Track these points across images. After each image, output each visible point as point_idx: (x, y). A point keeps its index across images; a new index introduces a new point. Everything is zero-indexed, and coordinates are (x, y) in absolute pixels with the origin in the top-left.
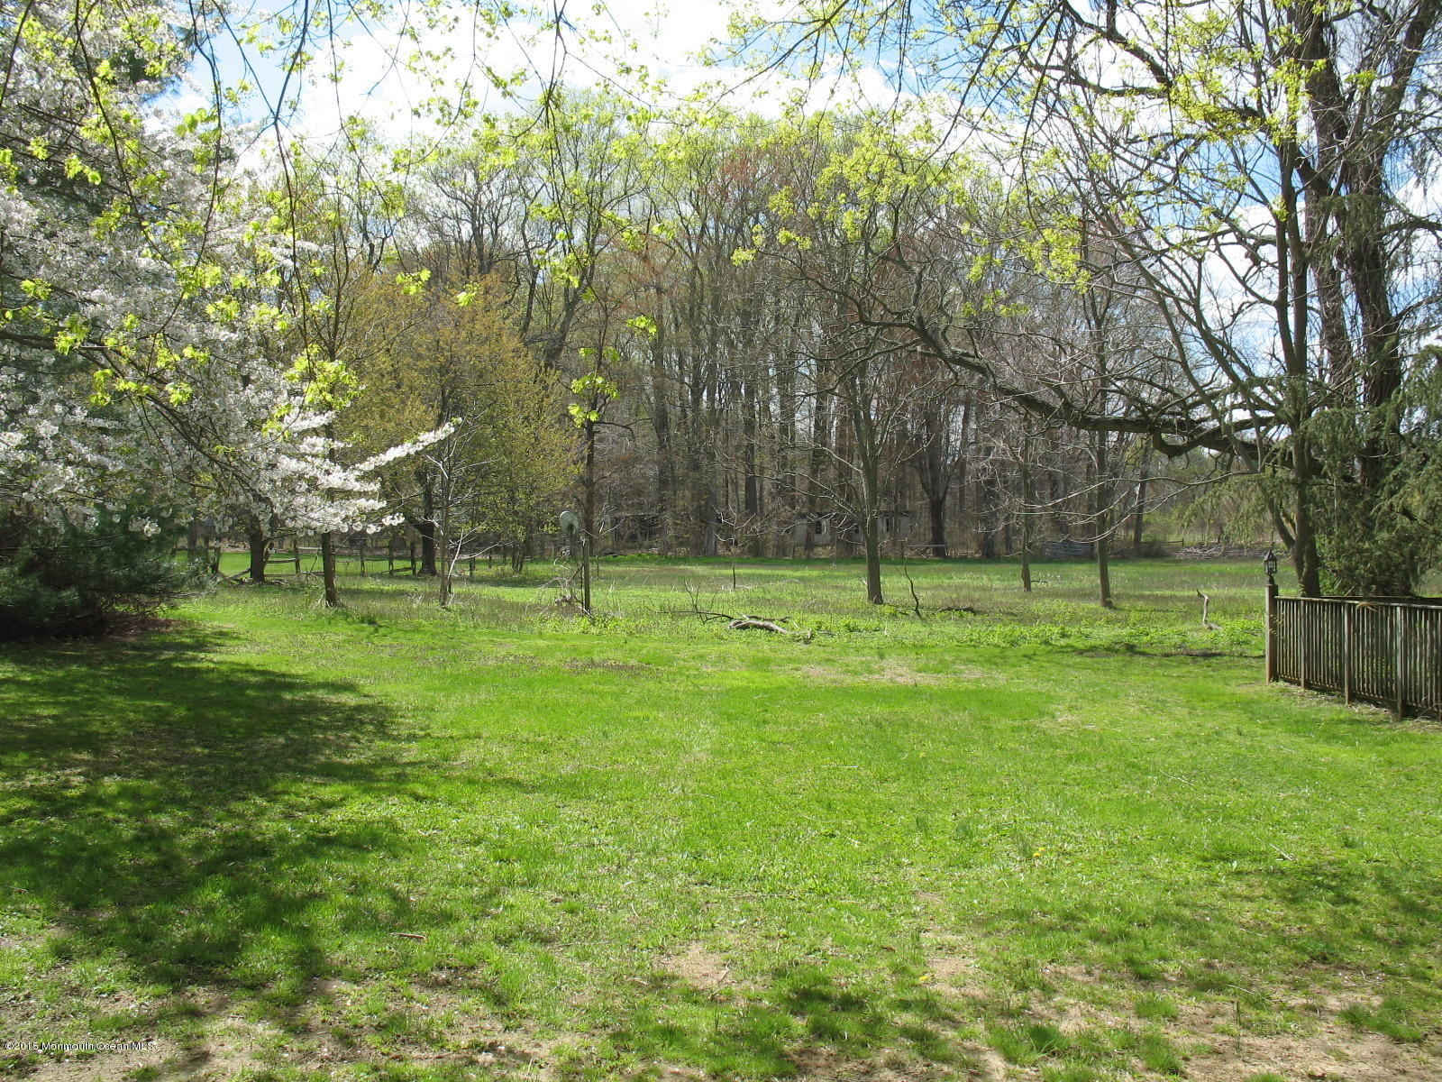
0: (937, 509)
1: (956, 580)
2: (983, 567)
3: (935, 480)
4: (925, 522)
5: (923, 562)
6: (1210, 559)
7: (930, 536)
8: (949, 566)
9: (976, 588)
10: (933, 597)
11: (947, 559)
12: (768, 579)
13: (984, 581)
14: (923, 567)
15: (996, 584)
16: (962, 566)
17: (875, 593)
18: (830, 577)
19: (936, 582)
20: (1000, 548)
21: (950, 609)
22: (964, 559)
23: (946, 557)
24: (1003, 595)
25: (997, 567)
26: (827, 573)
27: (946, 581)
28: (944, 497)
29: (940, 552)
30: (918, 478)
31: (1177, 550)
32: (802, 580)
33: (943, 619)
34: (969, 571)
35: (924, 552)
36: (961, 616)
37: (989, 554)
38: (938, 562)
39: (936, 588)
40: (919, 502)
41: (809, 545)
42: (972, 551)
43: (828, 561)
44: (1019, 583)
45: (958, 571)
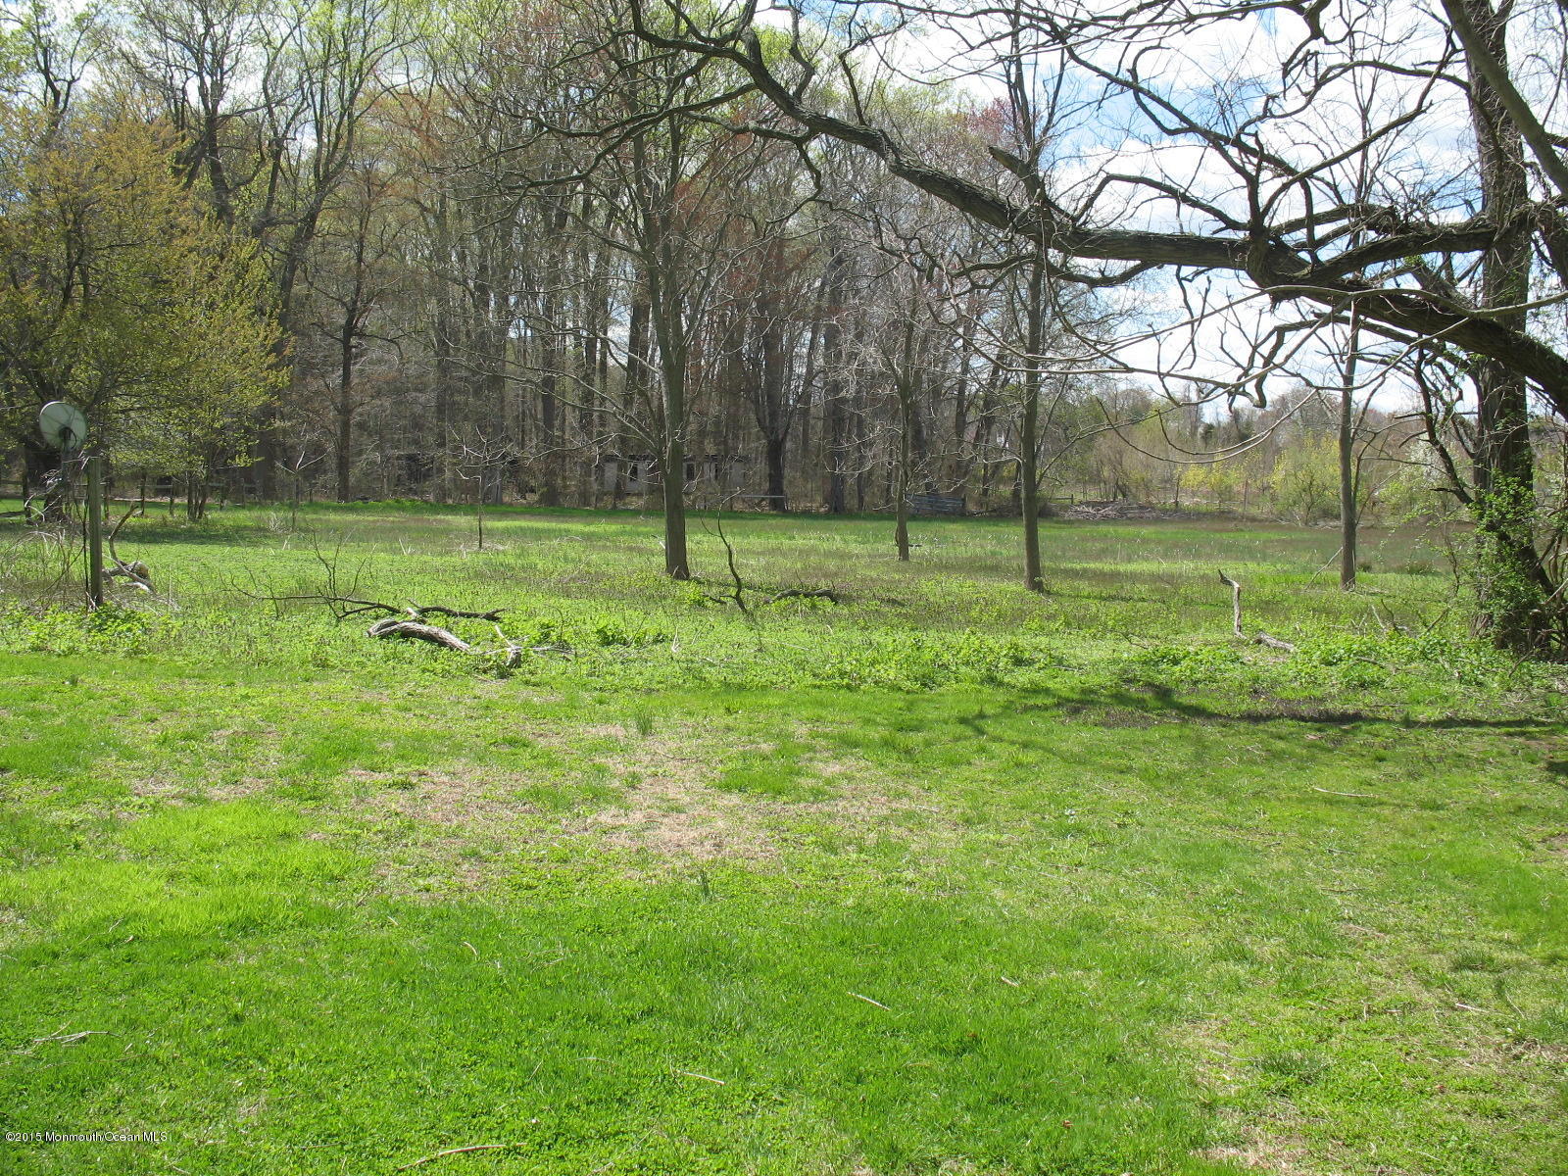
0: (775, 452)
1: (799, 542)
2: (835, 524)
3: (773, 415)
4: (761, 467)
5: (755, 516)
6: (1106, 519)
7: (766, 486)
8: (789, 521)
9: (829, 554)
10: (767, 569)
11: (786, 513)
12: (538, 535)
13: (837, 543)
14: (755, 523)
15: (855, 548)
16: (806, 522)
17: (678, 564)
18: (630, 534)
19: (773, 542)
20: (851, 502)
21: (795, 594)
22: (807, 514)
23: (785, 511)
24: (868, 566)
25: (851, 524)
26: (628, 528)
27: (786, 542)
28: (784, 439)
29: (778, 504)
30: (753, 416)
31: (1066, 508)
32: (588, 537)
33: (784, 613)
34: (816, 529)
35: (759, 505)
36: (814, 607)
37: (838, 507)
38: (777, 516)
39: (773, 552)
40: (753, 444)
41: (620, 493)
42: (817, 504)
43: (636, 513)
44: (890, 546)
45: (801, 529)
